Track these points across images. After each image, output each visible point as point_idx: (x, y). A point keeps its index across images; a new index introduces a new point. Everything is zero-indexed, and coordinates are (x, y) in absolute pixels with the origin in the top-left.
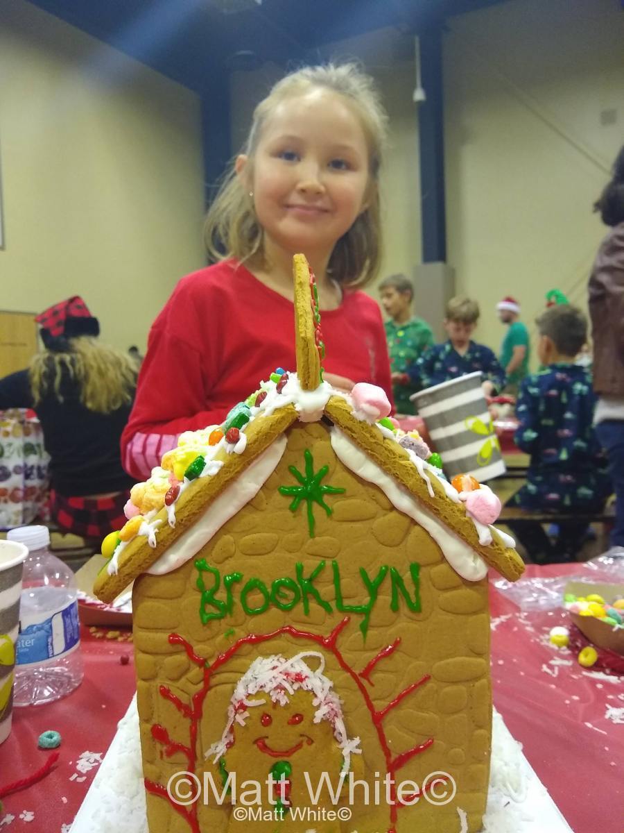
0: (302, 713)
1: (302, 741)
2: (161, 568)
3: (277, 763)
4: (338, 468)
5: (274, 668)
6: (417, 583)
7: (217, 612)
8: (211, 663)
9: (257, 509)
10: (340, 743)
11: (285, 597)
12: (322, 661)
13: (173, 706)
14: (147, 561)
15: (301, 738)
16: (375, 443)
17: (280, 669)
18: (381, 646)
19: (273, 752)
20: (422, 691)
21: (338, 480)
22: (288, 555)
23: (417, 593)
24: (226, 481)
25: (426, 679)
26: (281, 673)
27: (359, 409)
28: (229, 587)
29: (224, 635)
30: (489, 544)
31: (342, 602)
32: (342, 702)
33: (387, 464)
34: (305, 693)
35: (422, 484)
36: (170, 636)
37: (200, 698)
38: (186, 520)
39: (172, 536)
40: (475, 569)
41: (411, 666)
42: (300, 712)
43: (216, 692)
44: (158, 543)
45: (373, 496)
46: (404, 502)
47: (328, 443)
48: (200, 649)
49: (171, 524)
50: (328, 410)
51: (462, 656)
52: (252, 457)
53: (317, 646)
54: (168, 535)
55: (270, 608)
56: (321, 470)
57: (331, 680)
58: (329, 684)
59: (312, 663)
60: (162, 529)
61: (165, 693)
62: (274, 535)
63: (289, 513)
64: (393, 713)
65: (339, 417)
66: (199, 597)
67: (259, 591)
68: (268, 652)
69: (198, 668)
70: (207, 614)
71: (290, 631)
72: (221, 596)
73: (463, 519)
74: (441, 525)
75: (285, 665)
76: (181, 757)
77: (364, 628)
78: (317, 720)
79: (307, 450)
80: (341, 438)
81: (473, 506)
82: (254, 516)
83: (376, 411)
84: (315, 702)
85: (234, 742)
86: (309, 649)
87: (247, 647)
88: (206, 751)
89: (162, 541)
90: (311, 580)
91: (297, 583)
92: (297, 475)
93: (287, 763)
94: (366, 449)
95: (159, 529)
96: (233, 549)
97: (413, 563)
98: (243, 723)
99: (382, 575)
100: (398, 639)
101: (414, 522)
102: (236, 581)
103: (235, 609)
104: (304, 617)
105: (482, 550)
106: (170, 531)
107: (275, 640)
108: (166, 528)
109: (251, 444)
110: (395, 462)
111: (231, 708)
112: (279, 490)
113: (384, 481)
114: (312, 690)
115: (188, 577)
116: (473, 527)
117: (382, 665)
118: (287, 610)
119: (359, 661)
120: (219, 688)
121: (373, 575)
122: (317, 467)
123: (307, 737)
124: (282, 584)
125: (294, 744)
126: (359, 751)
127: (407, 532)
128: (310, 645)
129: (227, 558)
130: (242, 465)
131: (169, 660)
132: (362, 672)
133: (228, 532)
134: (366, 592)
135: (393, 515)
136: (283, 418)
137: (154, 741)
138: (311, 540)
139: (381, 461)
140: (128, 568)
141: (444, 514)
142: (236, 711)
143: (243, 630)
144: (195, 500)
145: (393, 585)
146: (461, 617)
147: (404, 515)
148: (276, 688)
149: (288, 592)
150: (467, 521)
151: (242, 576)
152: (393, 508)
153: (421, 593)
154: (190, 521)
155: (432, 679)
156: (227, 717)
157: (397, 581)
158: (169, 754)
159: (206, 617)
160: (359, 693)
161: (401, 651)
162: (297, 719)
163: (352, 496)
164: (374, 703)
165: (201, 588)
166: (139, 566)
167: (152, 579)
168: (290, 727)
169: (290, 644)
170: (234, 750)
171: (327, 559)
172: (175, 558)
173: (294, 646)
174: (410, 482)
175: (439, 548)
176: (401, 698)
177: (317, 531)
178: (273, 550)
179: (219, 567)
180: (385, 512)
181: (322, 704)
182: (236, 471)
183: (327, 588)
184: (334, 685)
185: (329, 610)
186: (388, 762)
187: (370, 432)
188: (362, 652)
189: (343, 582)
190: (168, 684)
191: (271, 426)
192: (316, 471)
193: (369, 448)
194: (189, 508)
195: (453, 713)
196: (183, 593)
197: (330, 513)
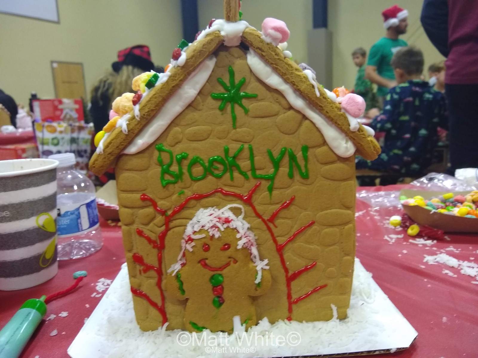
0: (230, 243)
1: (230, 261)
2: (133, 149)
3: (214, 275)
4: (253, 80)
5: (211, 215)
6: (306, 159)
7: (172, 179)
8: (169, 213)
9: (196, 109)
10: (255, 263)
11: (217, 169)
12: (243, 210)
13: (146, 242)
14: (123, 144)
15: (230, 259)
16: (279, 59)
17: (215, 215)
18: (282, 201)
19: (211, 268)
20: (310, 231)
21: (252, 88)
22: (218, 141)
23: (306, 166)
24: (173, 87)
25: (313, 223)
26: (215, 217)
27: (267, 35)
28: (180, 162)
29: (177, 195)
30: (356, 130)
31: (255, 172)
32: (256, 237)
33: (287, 75)
34: (231, 230)
35: (311, 88)
36: (141, 196)
37: (163, 236)
38: (147, 115)
39: (138, 126)
40: (347, 148)
41: (302, 214)
42: (228, 242)
43: (173, 232)
44: (129, 131)
45: (277, 99)
46: (298, 103)
47: (244, 61)
48: (162, 204)
49: (137, 118)
50: (245, 35)
51: (336, 208)
52: (191, 69)
53: (239, 201)
54: (136, 125)
55: (207, 176)
56: (240, 81)
57: (249, 223)
58: (247, 225)
59: (236, 212)
60: (131, 121)
61: (140, 233)
62: (209, 127)
63: (218, 112)
64: (290, 245)
65: (253, 40)
66: (159, 169)
67: (199, 165)
68: (207, 205)
69: (161, 217)
70: (165, 181)
71: (221, 192)
72: (175, 168)
73: (339, 113)
74: (324, 119)
75: (218, 212)
76: (153, 273)
77: (271, 189)
78: (239, 247)
79: (230, 66)
80: (254, 57)
81: (346, 104)
82: (195, 114)
83: (279, 35)
84: (238, 236)
85: (186, 262)
86: (234, 203)
87: (193, 202)
88: (169, 269)
89: (132, 130)
90: (234, 157)
91: (225, 159)
92: (223, 84)
93: (220, 275)
94: (272, 64)
95: (129, 122)
96: (181, 136)
97: (304, 146)
98: (191, 250)
99: (283, 154)
100: (293, 197)
101: (305, 117)
102: (184, 158)
103: (184, 177)
104: (230, 182)
105: (352, 135)
106: (136, 123)
107: (211, 197)
108: (134, 120)
109: (189, 59)
110: (292, 73)
111: (183, 241)
112: (211, 95)
113: (284, 88)
114: (236, 228)
115: (151, 156)
116: (346, 118)
117: (283, 213)
118: (219, 178)
119: (267, 211)
120: (175, 229)
121: (276, 154)
122: (238, 79)
123: (234, 259)
124: (215, 161)
125: (224, 263)
126: (268, 268)
127: (300, 124)
128: (235, 201)
129: (177, 143)
130: (183, 75)
131: (142, 211)
132: (269, 219)
133: (177, 125)
134: (271, 166)
135: (291, 112)
136: (212, 40)
137: (135, 263)
138: (234, 131)
139: (283, 73)
140: (110, 149)
141: (326, 109)
142: (187, 242)
143: (190, 191)
144: (152, 100)
145: (290, 161)
146: (336, 182)
147: (298, 112)
148: (212, 227)
149: (219, 166)
150: (342, 115)
151: (188, 155)
152: (291, 108)
153: (309, 166)
154: (150, 116)
155: (316, 224)
156: (181, 247)
157: (293, 158)
158: (145, 271)
159: (164, 183)
160: (267, 232)
161: (294, 205)
162: (226, 247)
163: (262, 100)
164: (278, 239)
165: (160, 163)
166: (117, 147)
167: (127, 157)
168: (221, 252)
169: (221, 200)
170: (186, 267)
171: (245, 144)
172: (141, 142)
173: (224, 201)
174: (303, 87)
175: (322, 136)
176: (295, 236)
177: (238, 124)
178: (208, 138)
179: (172, 149)
180: (285, 111)
181: (243, 237)
182: (180, 79)
183: (245, 163)
184: (251, 227)
185: (247, 178)
186: (287, 276)
187: (275, 51)
188: (270, 205)
189: (256, 158)
190: (142, 227)
191: (204, 45)
192: (237, 81)
193: (273, 63)
194: (149, 106)
195: (330, 246)
196: (149, 167)
197: (246, 111)
